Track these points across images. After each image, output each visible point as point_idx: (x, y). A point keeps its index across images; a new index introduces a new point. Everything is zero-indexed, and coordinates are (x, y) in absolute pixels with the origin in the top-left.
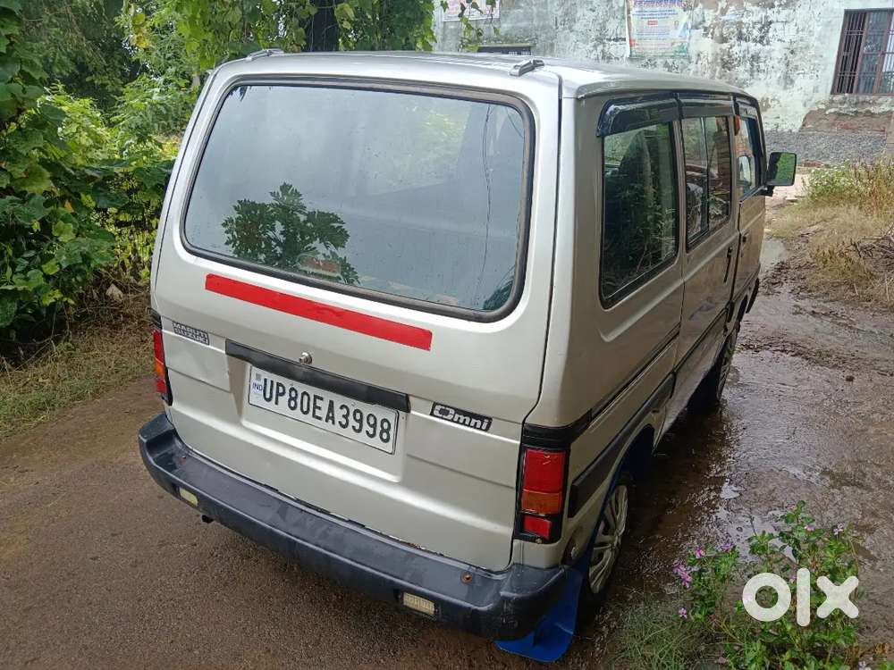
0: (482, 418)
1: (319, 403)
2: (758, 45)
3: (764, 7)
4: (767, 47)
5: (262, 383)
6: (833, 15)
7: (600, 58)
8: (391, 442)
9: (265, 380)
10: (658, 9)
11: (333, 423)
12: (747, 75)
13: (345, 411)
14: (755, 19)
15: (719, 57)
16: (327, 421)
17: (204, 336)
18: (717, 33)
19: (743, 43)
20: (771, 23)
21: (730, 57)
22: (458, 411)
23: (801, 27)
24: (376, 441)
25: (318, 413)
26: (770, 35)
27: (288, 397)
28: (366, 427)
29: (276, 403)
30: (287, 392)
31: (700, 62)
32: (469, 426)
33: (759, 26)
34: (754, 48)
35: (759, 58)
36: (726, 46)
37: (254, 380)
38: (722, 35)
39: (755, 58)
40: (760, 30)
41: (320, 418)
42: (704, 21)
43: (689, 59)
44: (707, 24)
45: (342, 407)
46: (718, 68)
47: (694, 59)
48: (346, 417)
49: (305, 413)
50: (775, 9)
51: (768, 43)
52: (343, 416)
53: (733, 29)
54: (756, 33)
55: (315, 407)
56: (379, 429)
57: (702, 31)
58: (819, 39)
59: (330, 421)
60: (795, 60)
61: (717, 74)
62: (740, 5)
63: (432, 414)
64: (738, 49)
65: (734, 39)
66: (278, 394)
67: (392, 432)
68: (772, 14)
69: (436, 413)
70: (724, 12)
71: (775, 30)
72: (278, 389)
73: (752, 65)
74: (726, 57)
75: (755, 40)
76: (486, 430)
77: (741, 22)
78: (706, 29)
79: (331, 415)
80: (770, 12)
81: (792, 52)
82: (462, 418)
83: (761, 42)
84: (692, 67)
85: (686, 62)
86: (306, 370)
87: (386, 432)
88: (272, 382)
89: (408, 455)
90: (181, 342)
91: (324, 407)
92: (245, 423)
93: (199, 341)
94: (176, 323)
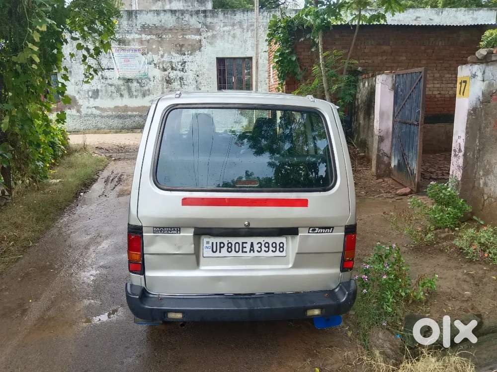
0: (329, 228)
1: (245, 245)
2: (182, 72)
3: (181, 54)
4: (186, 74)
5: (210, 245)
6: (212, 60)
7: (101, 78)
8: (284, 252)
9: (213, 243)
10: (128, 54)
11: (254, 252)
12: (179, 87)
13: (259, 245)
14: (178, 60)
15: (164, 78)
16: (250, 252)
17: (178, 229)
18: (161, 66)
19: (174, 72)
20: (185, 62)
21: (169, 78)
22: (320, 228)
23: (199, 65)
24: (278, 253)
25: (244, 250)
26: (186, 68)
27: (227, 247)
28: (271, 248)
29: (220, 252)
30: (226, 245)
31: (155, 81)
32: (325, 233)
33: (180, 63)
34: (180, 74)
35: (183, 79)
36: (166, 73)
37: (205, 245)
38: (163, 68)
39: (181, 79)
40: (181, 65)
41: (246, 252)
42: (153, 60)
43: (150, 79)
44: (155, 62)
45: (258, 244)
46: (165, 84)
47: (152, 79)
48: (260, 247)
49: (237, 252)
50: (186, 56)
51: (186, 71)
52: (259, 247)
53: (168, 64)
54: (180, 67)
55: (243, 247)
56: (278, 247)
57: (153, 65)
58: (208, 70)
59: (252, 252)
60: (199, 79)
61: (165, 86)
62: (170, 53)
63: (309, 233)
64: (173, 74)
65: (170, 70)
66: (221, 247)
67: (285, 247)
68: (185, 58)
69: (310, 232)
70: (162, 56)
71: (188, 65)
72: (220, 245)
73: (180, 82)
74: (167, 78)
75: (179, 70)
76: (332, 232)
77: (172, 62)
78: (155, 64)
79: (252, 249)
80: (184, 57)
81: (198, 76)
82: (322, 230)
83: (183, 71)
84: (152, 83)
85: (148, 81)
86: (246, 230)
87: (282, 248)
88: (217, 243)
89: (297, 253)
90: (157, 237)
91: (248, 246)
92: (202, 268)
93: (173, 233)
94: (156, 228)
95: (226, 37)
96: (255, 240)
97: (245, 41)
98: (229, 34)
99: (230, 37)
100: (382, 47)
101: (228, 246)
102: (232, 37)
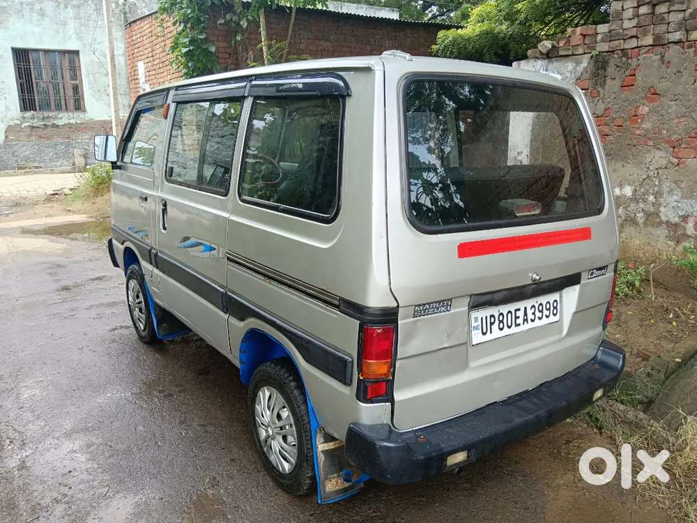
0: (604, 268)
1: (517, 314)
5: (479, 322)
6: (2, 50)
8: (558, 314)
9: (482, 319)
11: (528, 323)
13: (533, 310)
16: (524, 323)
17: (448, 303)
22: (598, 269)
24: (551, 318)
25: (518, 321)
27: (498, 322)
28: (545, 312)
29: (491, 332)
30: (497, 319)
32: (600, 275)
37: (473, 323)
41: (519, 325)
45: (531, 308)
49: (510, 327)
52: (533, 314)
55: (516, 318)
56: (552, 309)
66: (491, 324)
67: (558, 307)
69: (589, 277)
72: (490, 320)
76: (606, 273)
79: (525, 318)
82: (598, 272)
86: (533, 286)
87: (555, 309)
88: (486, 317)
89: (575, 313)
90: (419, 323)
91: (521, 314)
92: (473, 364)
93: (440, 312)
94: (419, 305)
95: (26, 12)
96: (528, 303)
97: (64, 24)
98: (32, 9)
99: (35, 14)
100: (322, 42)
101: (499, 320)
102: (39, 14)
